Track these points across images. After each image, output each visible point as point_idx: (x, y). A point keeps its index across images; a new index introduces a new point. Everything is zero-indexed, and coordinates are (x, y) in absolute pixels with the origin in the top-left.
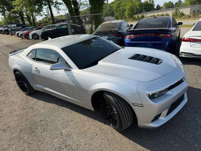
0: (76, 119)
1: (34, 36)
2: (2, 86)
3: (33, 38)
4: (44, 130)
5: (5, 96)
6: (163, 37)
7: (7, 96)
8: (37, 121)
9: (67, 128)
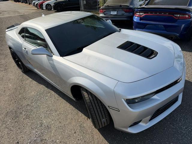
0: (60, 109)
1: (47, 7)
2: (6, 60)
3: (46, 9)
4: (28, 117)
5: (5, 71)
6: (179, 18)
7: (6, 72)
8: (24, 105)
9: (49, 119)
